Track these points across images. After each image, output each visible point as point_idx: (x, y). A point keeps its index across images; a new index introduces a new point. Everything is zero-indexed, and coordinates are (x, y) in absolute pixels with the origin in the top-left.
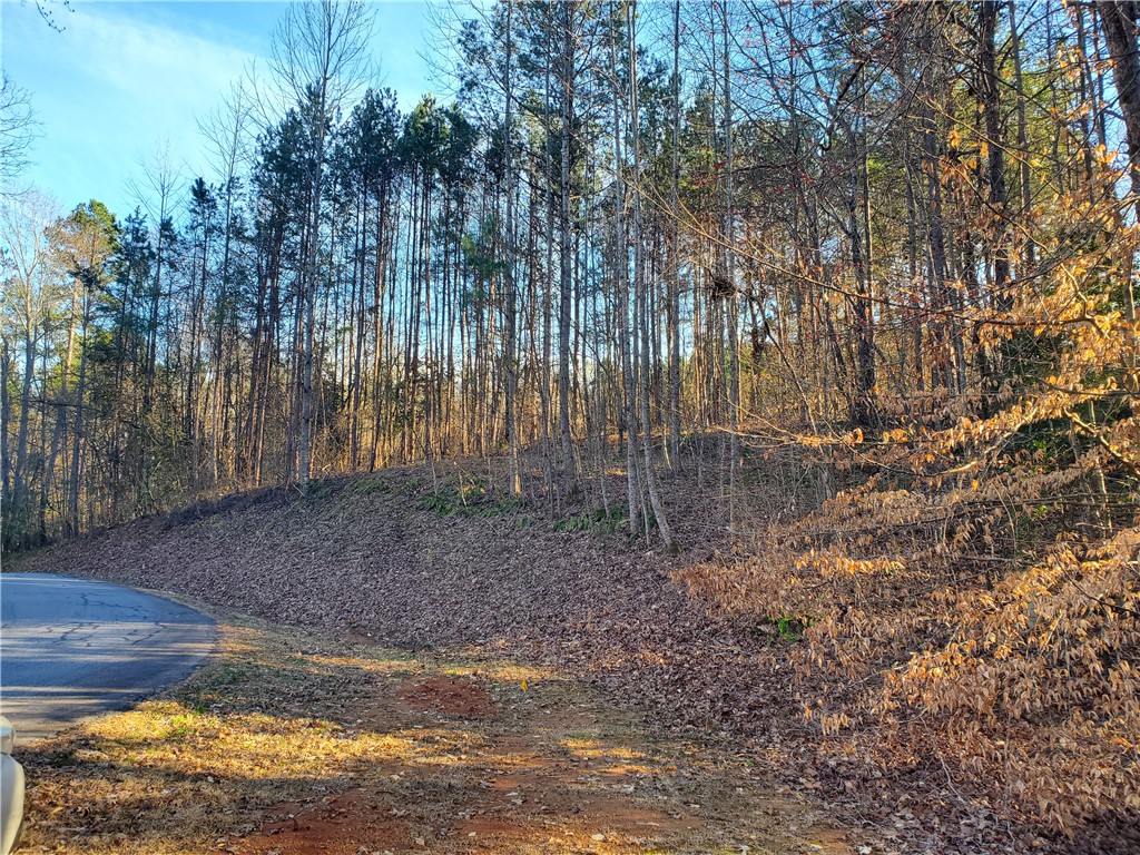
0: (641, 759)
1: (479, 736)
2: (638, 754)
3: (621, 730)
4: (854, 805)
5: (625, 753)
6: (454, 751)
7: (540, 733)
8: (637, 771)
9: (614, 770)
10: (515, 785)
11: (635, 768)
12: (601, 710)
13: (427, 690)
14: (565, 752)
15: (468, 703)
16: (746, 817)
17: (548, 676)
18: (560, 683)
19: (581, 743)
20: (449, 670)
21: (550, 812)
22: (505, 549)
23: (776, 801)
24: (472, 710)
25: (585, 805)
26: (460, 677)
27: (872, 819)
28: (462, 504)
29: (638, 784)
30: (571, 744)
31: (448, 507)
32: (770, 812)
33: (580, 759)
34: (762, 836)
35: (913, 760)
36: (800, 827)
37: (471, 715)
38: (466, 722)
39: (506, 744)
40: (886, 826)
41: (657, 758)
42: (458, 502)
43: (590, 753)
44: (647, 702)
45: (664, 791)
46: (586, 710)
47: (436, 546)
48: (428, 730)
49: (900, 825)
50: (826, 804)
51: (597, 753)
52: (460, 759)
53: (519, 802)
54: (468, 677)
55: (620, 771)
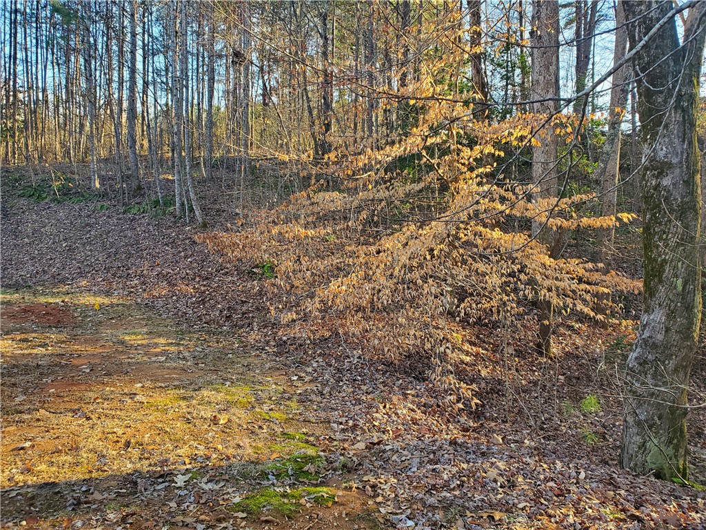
0: (172, 343)
1: (63, 337)
2: (170, 341)
3: (160, 329)
4: (293, 358)
5: (162, 341)
6: (44, 345)
7: (107, 332)
8: (168, 350)
9: (155, 350)
10: (86, 361)
11: (167, 348)
12: (149, 319)
13: (25, 311)
14: (123, 343)
15: (56, 318)
16: (231, 368)
17: (115, 301)
18: (123, 305)
19: (133, 337)
20: (43, 300)
21: (108, 374)
22: (88, 225)
23: (250, 360)
24: (59, 322)
25: (132, 369)
26: (52, 303)
27: (301, 363)
28: (55, 194)
29: (168, 356)
30: (127, 338)
31: (44, 196)
32: (246, 365)
33: (132, 345)
34: (239, 377)
35: (327, 334)
36: (261, 370)
37: (59, 325)
38: (54, 329)
39: (82, 340)
40: (308, 366)
41: (182, 342)
42: (52, 192)
43: (140, 342)
44: (180, 313)
45: (184, 358)
46: (139, 319)
47: (34, 222)
48: (23, 335)
49: (315, 365)
50: (277, 359)
51: (144, 342)
52: (47, 350)
53: (88, 371)
54: (57, 303)
55: (158, 350)
